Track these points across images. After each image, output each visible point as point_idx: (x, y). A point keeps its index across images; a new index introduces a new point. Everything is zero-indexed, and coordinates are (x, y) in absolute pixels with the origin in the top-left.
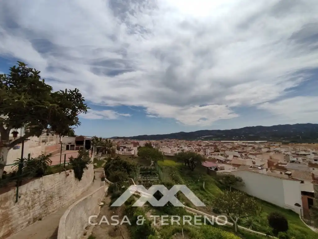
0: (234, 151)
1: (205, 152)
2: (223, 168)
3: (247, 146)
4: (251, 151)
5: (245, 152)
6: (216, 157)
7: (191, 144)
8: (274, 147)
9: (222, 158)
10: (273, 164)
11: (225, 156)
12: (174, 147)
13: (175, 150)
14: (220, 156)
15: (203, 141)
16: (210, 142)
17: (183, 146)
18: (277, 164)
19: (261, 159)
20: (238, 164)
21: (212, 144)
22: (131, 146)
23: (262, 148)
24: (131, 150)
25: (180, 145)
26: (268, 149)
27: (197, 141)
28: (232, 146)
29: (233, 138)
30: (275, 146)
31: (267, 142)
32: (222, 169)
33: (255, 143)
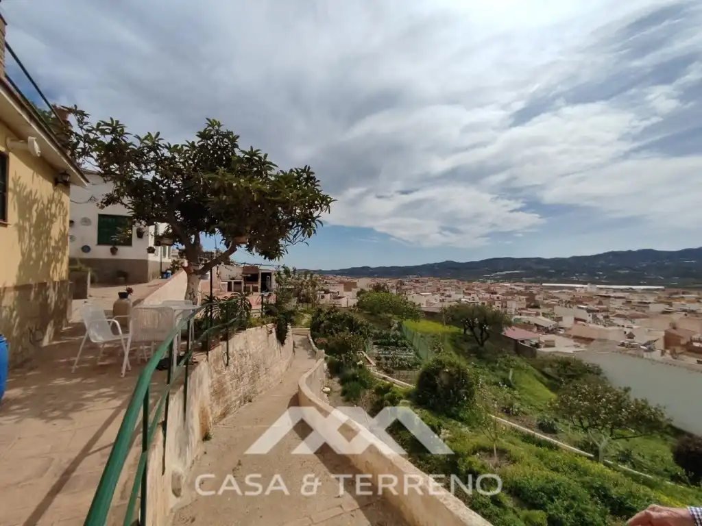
0: (575, 307)
1: (506, 307)
2: (551, 344)
3: (609, 297)
4: (622, 309)
5: (604, 311)
6: (533, 320)
7: (471, 290)
8: (683, 302)
9: (547, 322)
10: (679, 340)
11: (553, 318)
12: (433, 294)
13: (434, 302)
14: (541, 317)
15: (498, 282)
16: (515, 285)
17: (453, 293)
18: (688, 343)
19: (647, 329)
20: (588, 337)
21: (523, 289)
22: (340, 289)
23: (650, 303)
24: (340, 298)
25: (445, 290)
26: (667, 307)
27: (484, 282)
28: (572, 296)
29: (575, 278)
30: (686, 299)
31: (663, 290)
32: (549, 344)
33: (633, 291)
